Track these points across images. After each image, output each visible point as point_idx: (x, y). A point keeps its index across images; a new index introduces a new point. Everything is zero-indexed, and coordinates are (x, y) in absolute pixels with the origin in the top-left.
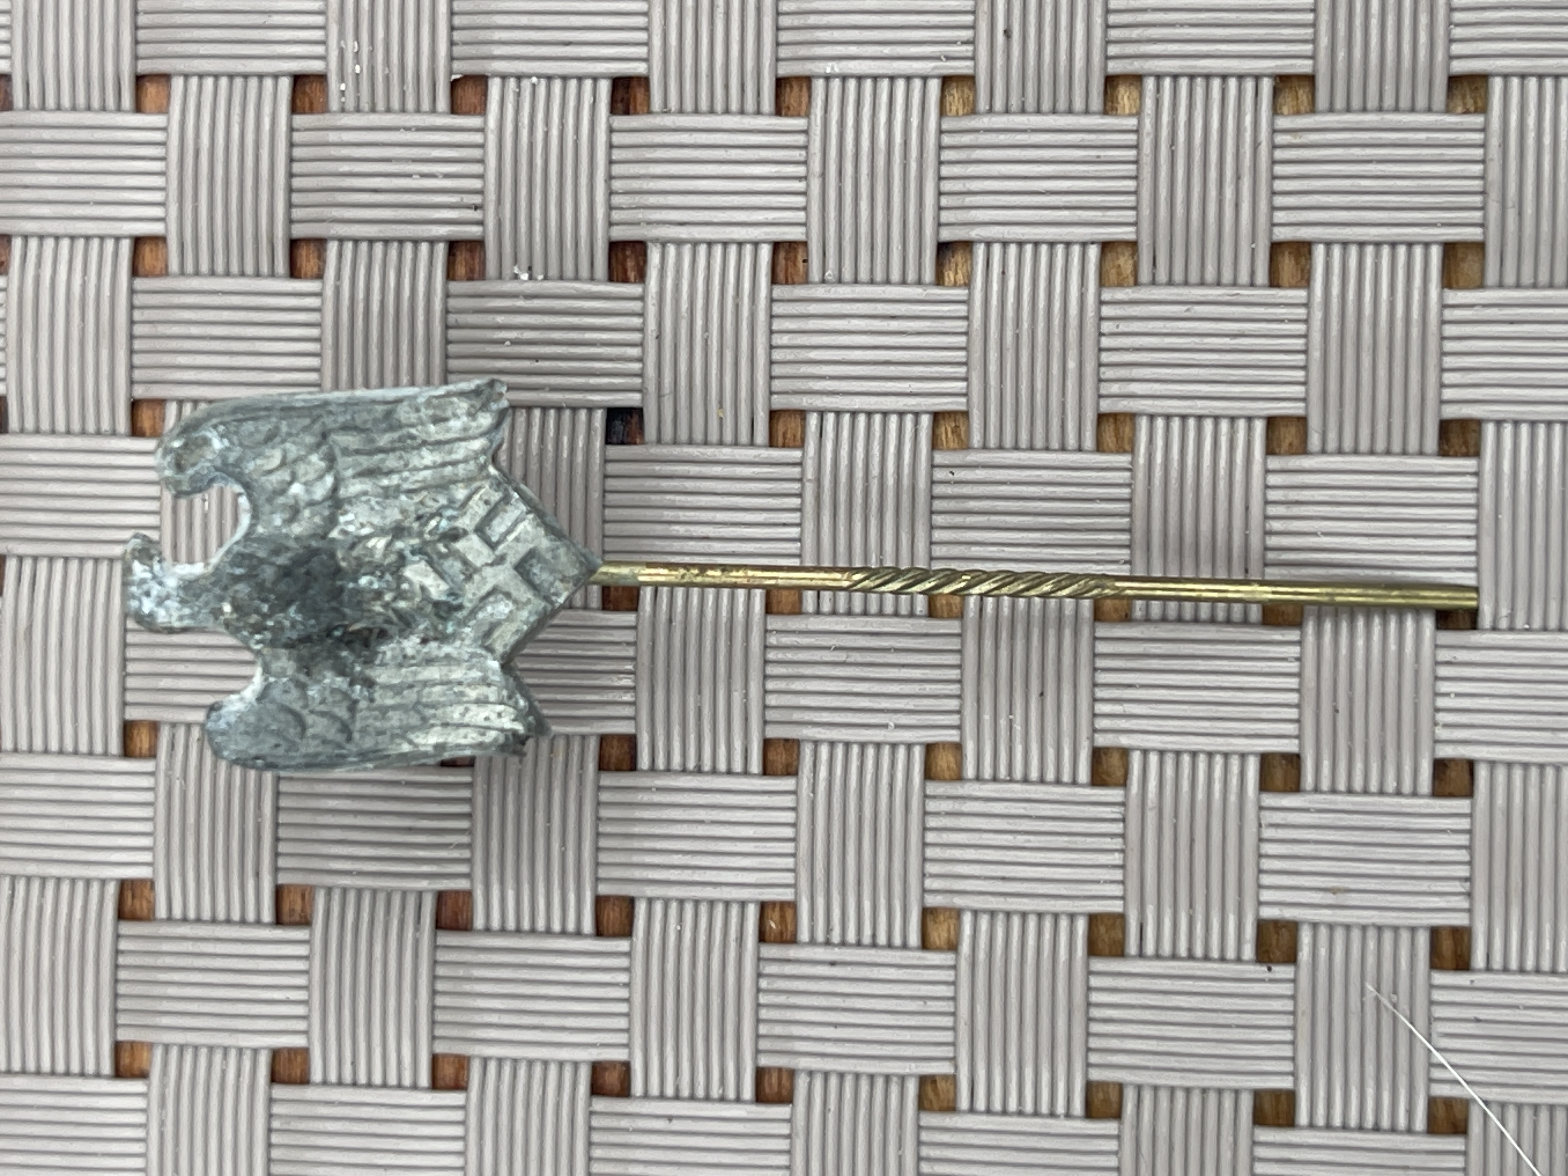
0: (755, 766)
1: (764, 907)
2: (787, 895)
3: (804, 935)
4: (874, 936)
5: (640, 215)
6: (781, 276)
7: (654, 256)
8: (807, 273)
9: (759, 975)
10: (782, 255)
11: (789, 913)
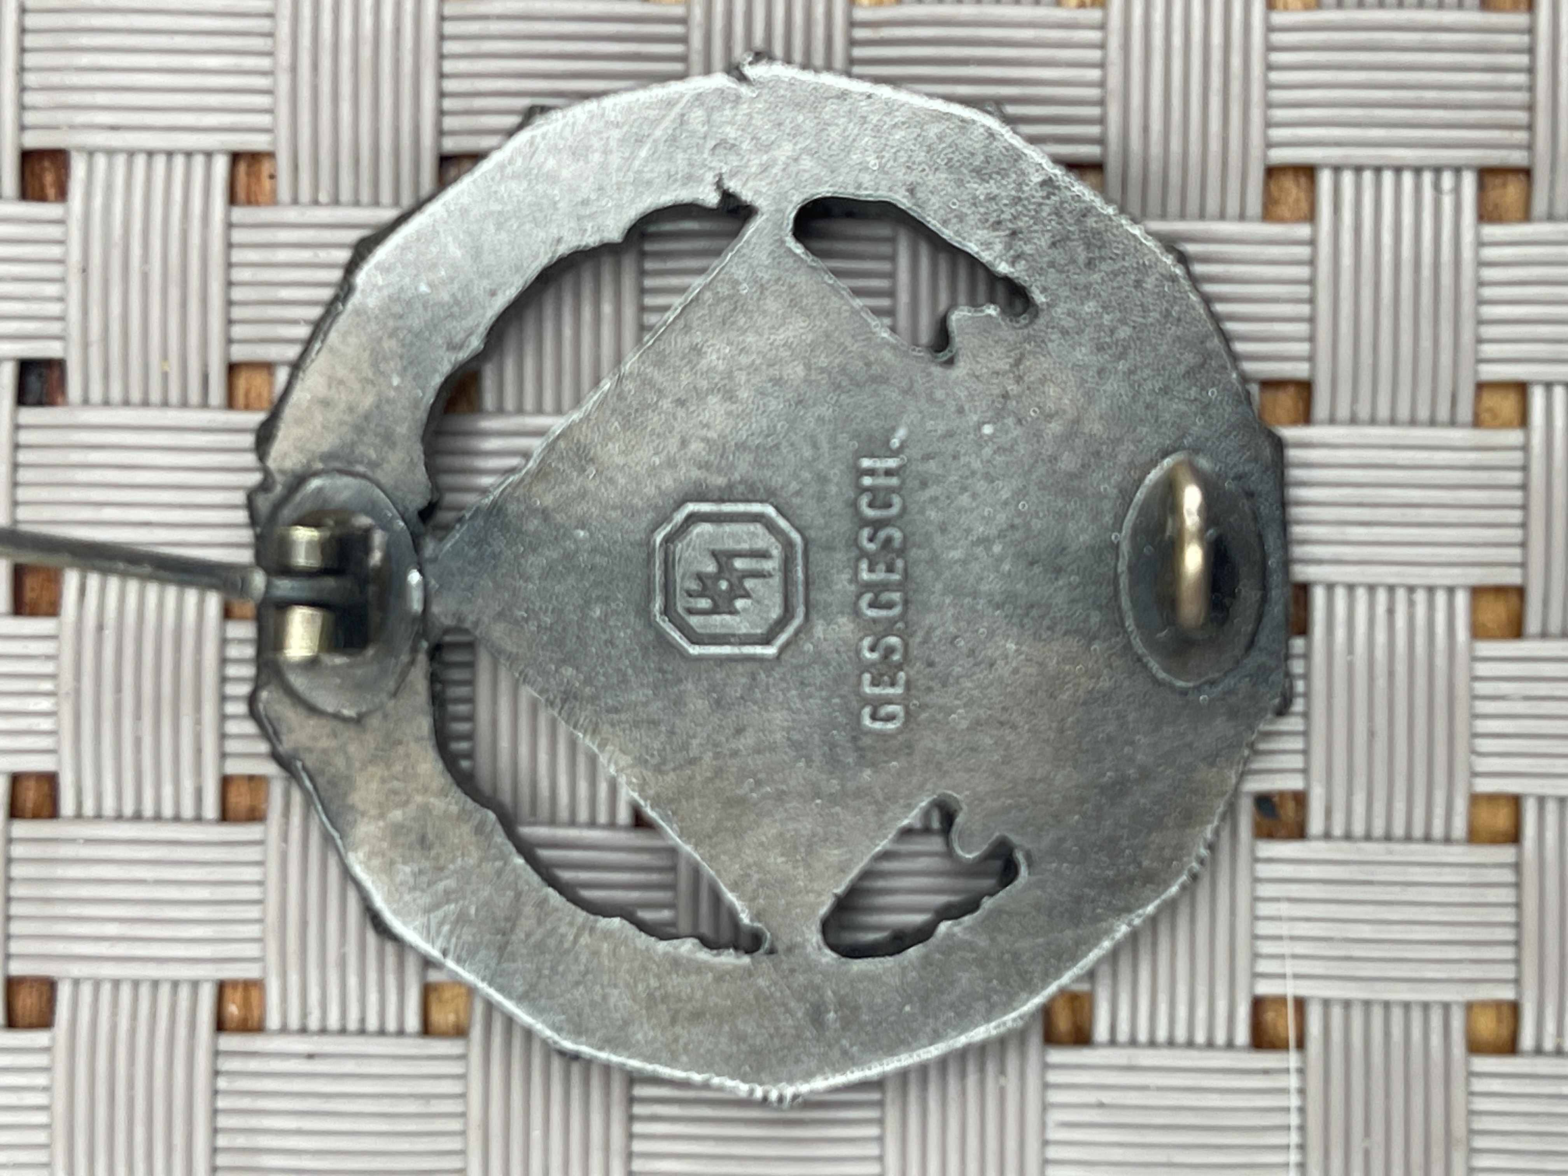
0: (211, 809)
1: (222, 987)
2: (251, 972)
3: (273, 1021)
4: (363, 1020)
5: (61, 117)
6: (241, 193)
7: (78, 168)
8: (274, 192)
9: (216, 1073)
10: (242, 168)
11: (254, 993)
